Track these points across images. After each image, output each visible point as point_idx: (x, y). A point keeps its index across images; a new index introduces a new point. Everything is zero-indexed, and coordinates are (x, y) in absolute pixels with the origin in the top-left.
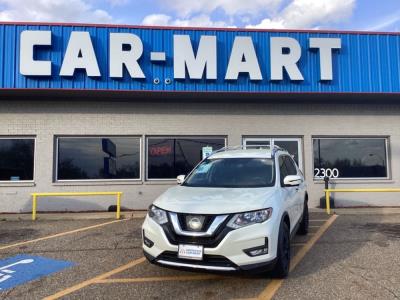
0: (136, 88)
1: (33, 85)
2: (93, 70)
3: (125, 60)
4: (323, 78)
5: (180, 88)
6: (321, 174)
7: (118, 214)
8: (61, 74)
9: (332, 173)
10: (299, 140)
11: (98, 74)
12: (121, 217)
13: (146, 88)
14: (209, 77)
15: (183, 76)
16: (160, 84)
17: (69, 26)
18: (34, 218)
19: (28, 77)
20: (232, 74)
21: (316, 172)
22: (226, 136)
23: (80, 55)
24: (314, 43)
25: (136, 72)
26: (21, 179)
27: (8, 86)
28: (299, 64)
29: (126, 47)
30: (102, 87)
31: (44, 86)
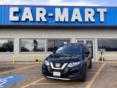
0: (44, 24)
1: (13, 24)
2: (31, 19)
3: (41, 16)
4: (101, 21)
5: (57, 24)
6: (100, 51)
8: (22, 20)
9: (103, 50)
10: (93, 40)
11: (33, 20)
12: (39, 63)
13: (47, 24)
14: (66, 21)
15: (58, 21)
16: (51, 23)
17: (24, 6)
18: (13, 63)
19: (12, 21)
20: (73, 20)
21: (98, 50)
22: (71, 39)
23: (27, 15)
24: (98, 10)
25: (44, 19)
26: (10, 52)
27: (6, 24)
28: (93, 16)
29: (41, 12)
30: (33, 24)
31: (16, 24)
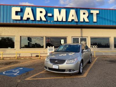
0: (44, 23)
1: (15, 22)
2: (32, 18)
3: (40, 15)
4: (94, 21)
5: (55, 24)
6: (92, 47)
7: (39, 57)
8: (23, 19)
9: (95, 47)
10: (87, 38)
11: (34, 20)
13: (46, 23)
14: (63, 20)
15: (57, 20)
16: (49, 23)
17: (25, 6)
18: (16, 58)
20: (70, 20)
21: (91, 46)
22: (67, 37)
23: (28, 14)
24: (92, 11)
25: (44, 19)
26: (11, 48)
27: (8, 22)
28: (88, 17)
29: (41, 12)
30: (34, 23)
31: (18, 22)
